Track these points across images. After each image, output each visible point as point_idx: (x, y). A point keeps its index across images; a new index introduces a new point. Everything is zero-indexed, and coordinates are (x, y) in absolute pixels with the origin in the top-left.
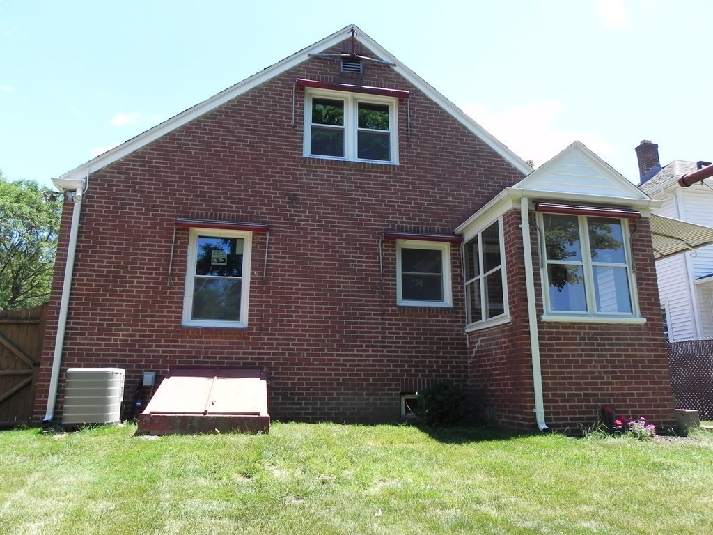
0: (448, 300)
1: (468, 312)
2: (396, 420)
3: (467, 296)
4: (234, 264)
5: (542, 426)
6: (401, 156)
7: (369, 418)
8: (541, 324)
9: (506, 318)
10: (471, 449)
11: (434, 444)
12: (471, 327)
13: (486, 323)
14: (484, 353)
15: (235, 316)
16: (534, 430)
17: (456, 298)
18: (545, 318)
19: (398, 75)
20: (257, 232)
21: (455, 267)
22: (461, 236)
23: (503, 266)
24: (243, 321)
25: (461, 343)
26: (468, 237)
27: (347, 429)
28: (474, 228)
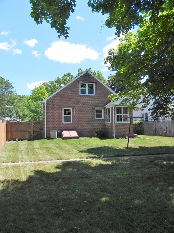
0: (103, 118)
1: (106, 120)
2: (95, 136)
3: (106, 117)
4: (69, 114)
5: (114, 137)
6: (96, 94)
7: (91, 137)
8: (115, 124)
9: (110, 122)
10: (104, 140)
11: (100, 140)
12: (106, 122)
13: (108, 122)
14: (108, 127)
15: (70, 121)
16: (113, 138)
17: (104, 118)
18: (116, 123)
19: (95, 79)
20: (73, 108)
21: (104, 112)
22: (105, 107)
23: (110, 115)
24: (71, 122)
25: (105, 125)
26: (106, 108)
27: (88, 138)
28: (107, 107)
